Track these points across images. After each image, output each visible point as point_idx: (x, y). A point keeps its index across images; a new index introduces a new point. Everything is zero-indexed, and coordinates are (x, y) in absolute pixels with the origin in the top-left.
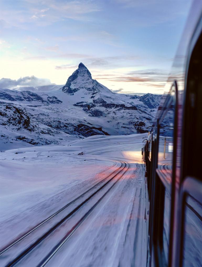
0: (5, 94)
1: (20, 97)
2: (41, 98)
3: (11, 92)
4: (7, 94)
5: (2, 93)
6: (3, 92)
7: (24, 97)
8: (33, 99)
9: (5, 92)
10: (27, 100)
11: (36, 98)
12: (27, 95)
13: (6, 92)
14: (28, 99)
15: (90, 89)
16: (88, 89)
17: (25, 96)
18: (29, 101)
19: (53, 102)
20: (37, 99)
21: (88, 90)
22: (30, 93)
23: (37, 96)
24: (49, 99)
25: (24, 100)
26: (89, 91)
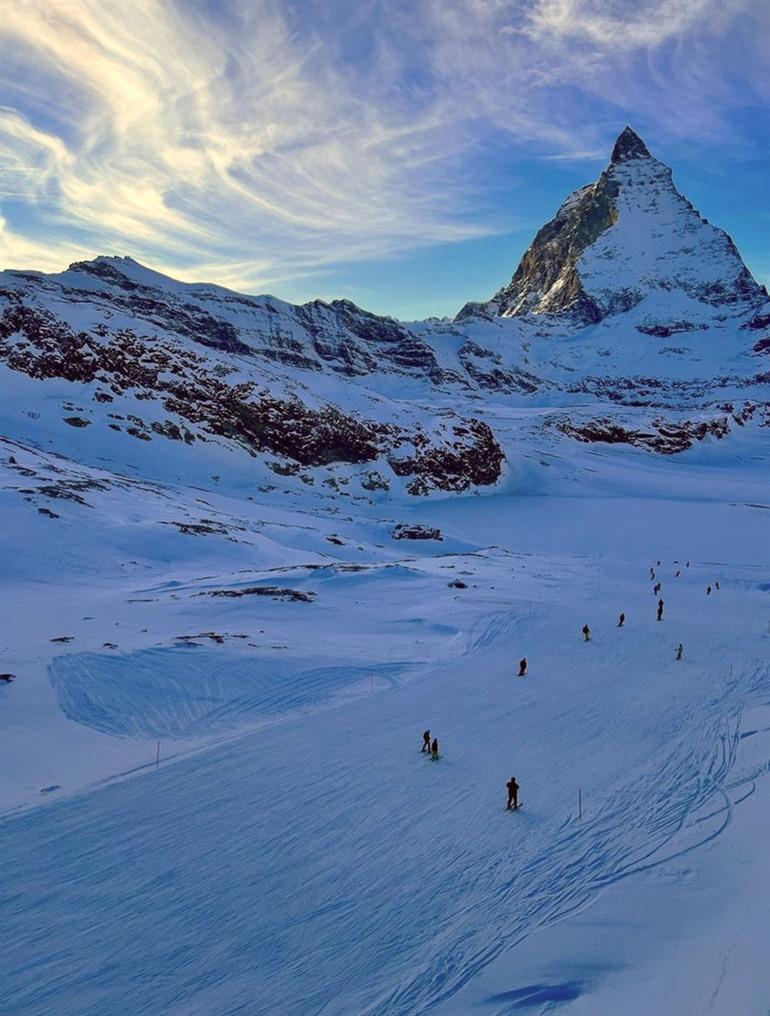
0: (199, 316)
1: (295, 345)
2: (425, 354)
3: (236, 305)
4: (212, 321)
5: (176, 308)
6: (187, 307)
7: (317, 347)
8: (375, 359)
9: (195, 302)
10: (336, 369)
11: (392, 352)
12: (334, 331)
13: (203, 306)
14: (340, 363)
15: (718, 288)
16: (708, 293)
17: (322, 336)
18: (349, 372)
19: (501, 381)
20: (399, 361)
21: (710, 298)
22: (356, 316)
23: (401, 337)
24: (471, 357)
25: (318, 365)
26: (715, 303)
